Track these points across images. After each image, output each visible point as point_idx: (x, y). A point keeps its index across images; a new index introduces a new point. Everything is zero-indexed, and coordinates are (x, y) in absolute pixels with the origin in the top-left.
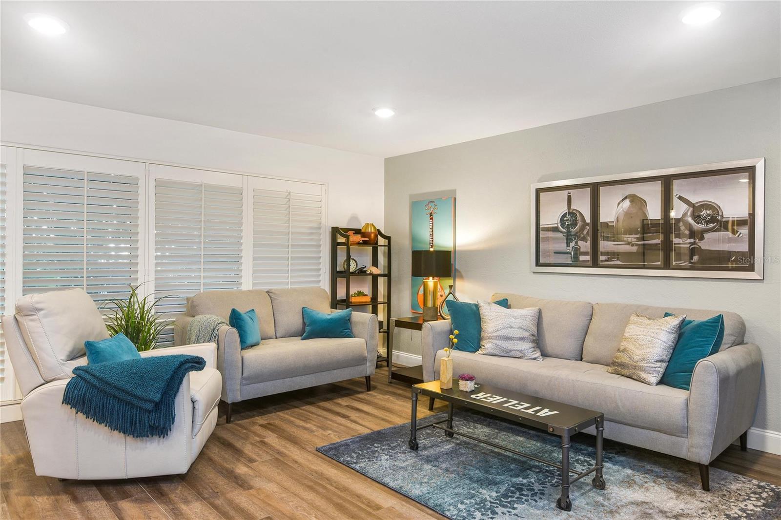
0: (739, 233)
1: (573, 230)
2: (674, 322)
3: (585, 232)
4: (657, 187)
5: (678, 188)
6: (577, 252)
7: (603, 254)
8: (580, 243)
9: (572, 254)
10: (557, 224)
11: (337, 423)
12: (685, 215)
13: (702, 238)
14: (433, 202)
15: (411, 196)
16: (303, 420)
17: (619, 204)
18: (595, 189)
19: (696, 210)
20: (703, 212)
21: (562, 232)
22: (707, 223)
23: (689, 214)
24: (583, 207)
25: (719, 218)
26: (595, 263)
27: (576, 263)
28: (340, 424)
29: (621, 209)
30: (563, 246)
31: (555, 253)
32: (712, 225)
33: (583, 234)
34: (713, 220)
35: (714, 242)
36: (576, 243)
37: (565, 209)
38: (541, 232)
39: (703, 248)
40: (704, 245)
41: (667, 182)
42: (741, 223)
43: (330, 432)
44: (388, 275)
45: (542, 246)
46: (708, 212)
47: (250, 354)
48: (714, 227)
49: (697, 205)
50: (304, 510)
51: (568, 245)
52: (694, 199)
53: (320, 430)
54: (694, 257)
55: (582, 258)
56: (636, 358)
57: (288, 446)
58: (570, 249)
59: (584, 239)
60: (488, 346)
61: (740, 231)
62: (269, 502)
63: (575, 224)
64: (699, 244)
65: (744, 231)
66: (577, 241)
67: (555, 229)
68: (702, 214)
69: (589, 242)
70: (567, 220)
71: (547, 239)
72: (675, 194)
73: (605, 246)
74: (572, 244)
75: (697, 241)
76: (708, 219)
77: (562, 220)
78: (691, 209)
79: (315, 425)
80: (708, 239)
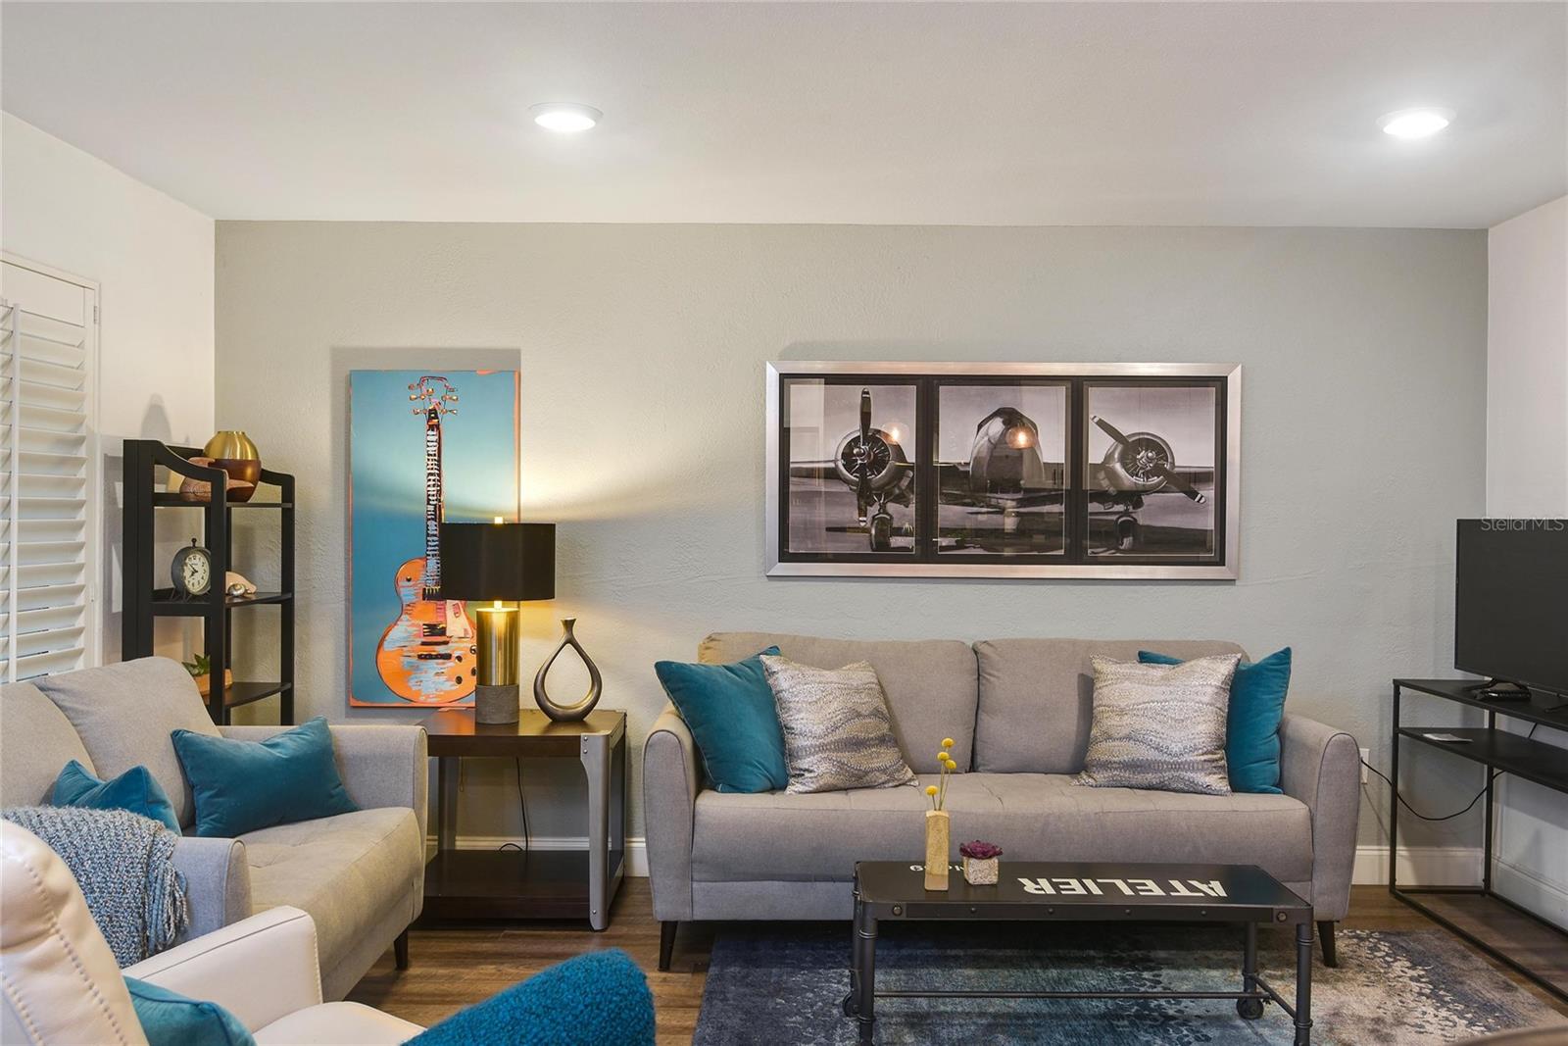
0: (1199, 496)
1: (878, 478)
3: (905, 483)
4: (1059, 396)
5: (1098, 405)
6: (886, 528)
7: (946, 532)
8: (892, 507)
9: (873, 532)
10: (835, 461)
12: (1109, 457)
13: (1138, 504)
14: (441, 379)
15: (338, 355)
17: (980, 426)
18: (928, 390)
19: (1130, 447)
20: (1141, 454)
21: (847, 482)
22: (1147, 475)
23: (1116, 456)
24: (900, 432)
25: (1167, 466)
26: (927, 553)
27: (881, 552)
29: (986, 439)
30: (849, 514)
31: (829, 529)
32: (1155, 480)
33: (899, 488)
34: (1158, 470)
35: (1160, 512)
36: (883, 508)
37: (855, 429)
38: (792, 479)
39: (1141, 522)
40: (1142, 518)
41: (1077, 389)
42: (1201, 477)
44: (286, 602)
45: (795, 513)
46: (1150, 455)
48: (1160, 483)
49: (1130, 440)
51: (863, 512)
52: (1127, 428)
54: (1125, 540)
55: (897, 541)
58: (865, 522)
59: (901, 499)
61: (1201, 493)
63: (878, 464)
64: (1133, 515)
65: (1208, 493)
66: (884, 504)
67: (831, 474)
68: (1138, 457)
69: (912, 507)
70: (859, 455)
71: (809, 497)
72: (1091, 416)
73: (949, 514)
74: (873, 510)
75: (1131, 509)
76: (1149, 468)
77: (847, 456)
78: (1120, 447)
80: (1149, 505)
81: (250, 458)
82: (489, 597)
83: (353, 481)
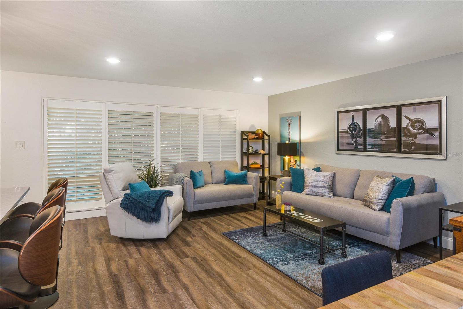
0: (434, 135)
1: (355, 133)
2: (389, 180)
3: (360, 133)
4: (394, 110)
5: (405, 111)
6: (357, 144)
7: (369, 145)
8: (358, 139)
9: (355, 145)
10: (347, 129)
11: (235, 223)
12: (407, 125)
13: (416, 137)
14: (290, 118)
15: (281, 115)
16: (220, 221)
17: (376, 119)
18: (365, 112)
19: (413, 122)
20: (417, 124)
21: (349, 134)
22: (419, 129)
23: (410, 125)
24: (359, 121)
25: (424, 127)
26: (365, 150)
27: (356, 150)
28: (236, 224)
29: (377, 122)
30: (350, 141)
31: (346, 144)
32: (421, 131)
33: (360, 135)
34: (421, 128)
35: (422, 139)
36: (356, 139)
37: (351, 122)
38: (340, 133)
39: (417, 142)
40: (417, 141)
41: (399, 108)
42: (435, 129)
43: (230, 227)
44: (269, 154)
45: (340, 140)
46: (419, 124)
47: (198, 191)
48: (422, 132)
49: (413, 120)
50: (209, 255)
51: (352, 140)
52: (412, 117)
53: (227, 226)
54: (412, 147)
55: (359, 147)
56: (371, 198)
57: (210, 231)
58: (353, 142)
59: (360, 137)
60: (307, 190)
61: (435, 134)
62: (197, 252)
63: (355, 130)
64: (415, 141)
65: (436, 134)
66: (357, 138)
67: (347, 132)
68: (416, 125)
69: (362, 139)
70: (352, 128)
71: (342, 137)
72: (403, 115)
73: (370, 140)
74: (354, 140)
75: (414, 139)
76: (419, 128)
77: (349, 128)
78: (411, 122)
79: (225, 223)
80: (419, 138)
81: (261, 133)
82: (285, 155)
83: (282, 136)
